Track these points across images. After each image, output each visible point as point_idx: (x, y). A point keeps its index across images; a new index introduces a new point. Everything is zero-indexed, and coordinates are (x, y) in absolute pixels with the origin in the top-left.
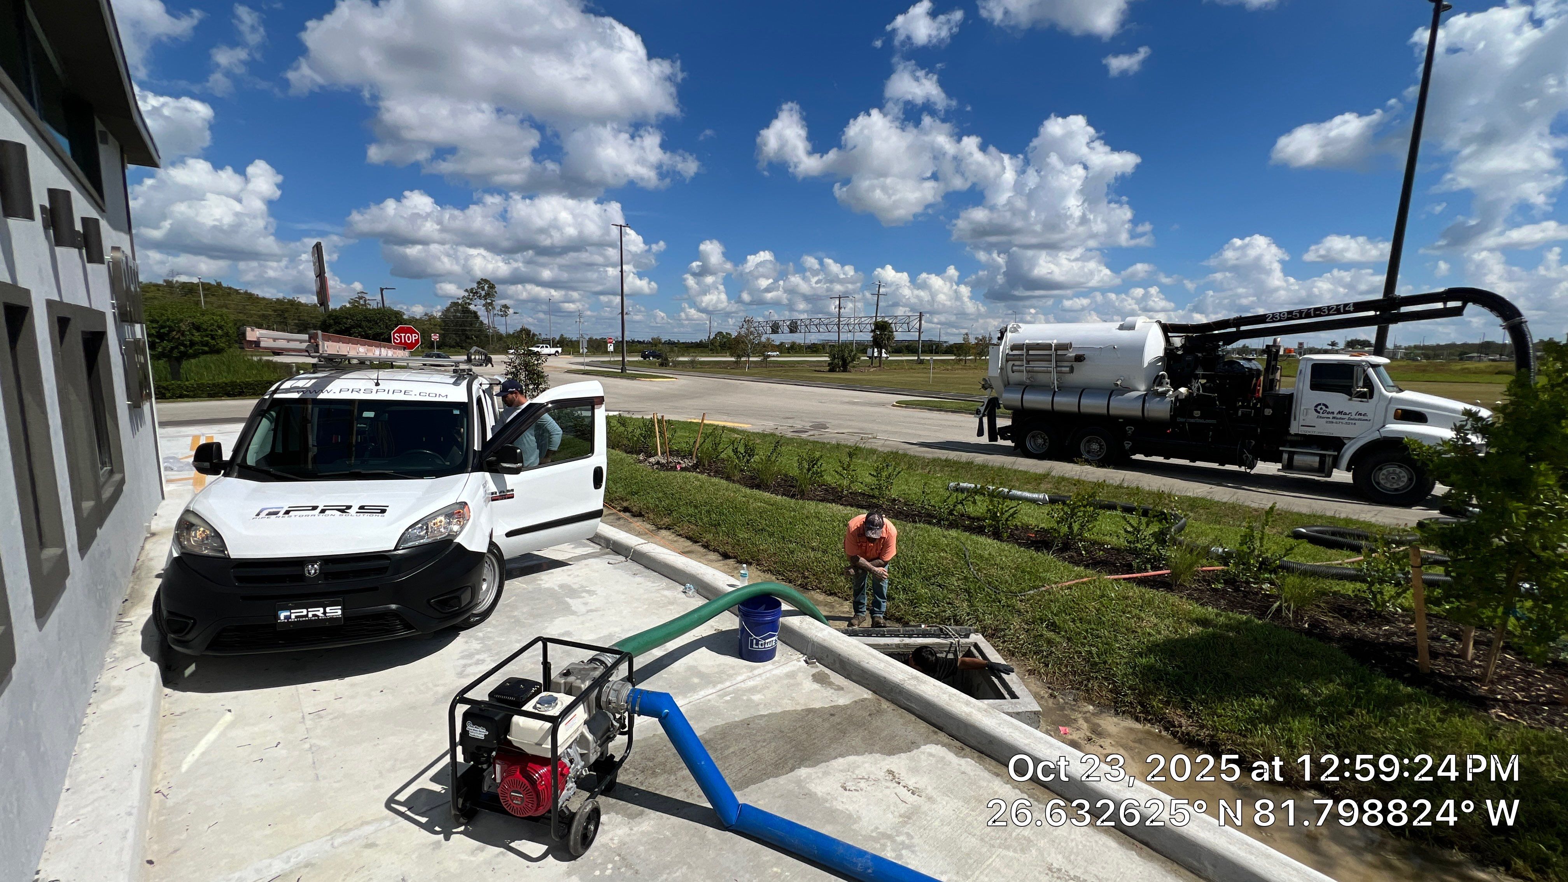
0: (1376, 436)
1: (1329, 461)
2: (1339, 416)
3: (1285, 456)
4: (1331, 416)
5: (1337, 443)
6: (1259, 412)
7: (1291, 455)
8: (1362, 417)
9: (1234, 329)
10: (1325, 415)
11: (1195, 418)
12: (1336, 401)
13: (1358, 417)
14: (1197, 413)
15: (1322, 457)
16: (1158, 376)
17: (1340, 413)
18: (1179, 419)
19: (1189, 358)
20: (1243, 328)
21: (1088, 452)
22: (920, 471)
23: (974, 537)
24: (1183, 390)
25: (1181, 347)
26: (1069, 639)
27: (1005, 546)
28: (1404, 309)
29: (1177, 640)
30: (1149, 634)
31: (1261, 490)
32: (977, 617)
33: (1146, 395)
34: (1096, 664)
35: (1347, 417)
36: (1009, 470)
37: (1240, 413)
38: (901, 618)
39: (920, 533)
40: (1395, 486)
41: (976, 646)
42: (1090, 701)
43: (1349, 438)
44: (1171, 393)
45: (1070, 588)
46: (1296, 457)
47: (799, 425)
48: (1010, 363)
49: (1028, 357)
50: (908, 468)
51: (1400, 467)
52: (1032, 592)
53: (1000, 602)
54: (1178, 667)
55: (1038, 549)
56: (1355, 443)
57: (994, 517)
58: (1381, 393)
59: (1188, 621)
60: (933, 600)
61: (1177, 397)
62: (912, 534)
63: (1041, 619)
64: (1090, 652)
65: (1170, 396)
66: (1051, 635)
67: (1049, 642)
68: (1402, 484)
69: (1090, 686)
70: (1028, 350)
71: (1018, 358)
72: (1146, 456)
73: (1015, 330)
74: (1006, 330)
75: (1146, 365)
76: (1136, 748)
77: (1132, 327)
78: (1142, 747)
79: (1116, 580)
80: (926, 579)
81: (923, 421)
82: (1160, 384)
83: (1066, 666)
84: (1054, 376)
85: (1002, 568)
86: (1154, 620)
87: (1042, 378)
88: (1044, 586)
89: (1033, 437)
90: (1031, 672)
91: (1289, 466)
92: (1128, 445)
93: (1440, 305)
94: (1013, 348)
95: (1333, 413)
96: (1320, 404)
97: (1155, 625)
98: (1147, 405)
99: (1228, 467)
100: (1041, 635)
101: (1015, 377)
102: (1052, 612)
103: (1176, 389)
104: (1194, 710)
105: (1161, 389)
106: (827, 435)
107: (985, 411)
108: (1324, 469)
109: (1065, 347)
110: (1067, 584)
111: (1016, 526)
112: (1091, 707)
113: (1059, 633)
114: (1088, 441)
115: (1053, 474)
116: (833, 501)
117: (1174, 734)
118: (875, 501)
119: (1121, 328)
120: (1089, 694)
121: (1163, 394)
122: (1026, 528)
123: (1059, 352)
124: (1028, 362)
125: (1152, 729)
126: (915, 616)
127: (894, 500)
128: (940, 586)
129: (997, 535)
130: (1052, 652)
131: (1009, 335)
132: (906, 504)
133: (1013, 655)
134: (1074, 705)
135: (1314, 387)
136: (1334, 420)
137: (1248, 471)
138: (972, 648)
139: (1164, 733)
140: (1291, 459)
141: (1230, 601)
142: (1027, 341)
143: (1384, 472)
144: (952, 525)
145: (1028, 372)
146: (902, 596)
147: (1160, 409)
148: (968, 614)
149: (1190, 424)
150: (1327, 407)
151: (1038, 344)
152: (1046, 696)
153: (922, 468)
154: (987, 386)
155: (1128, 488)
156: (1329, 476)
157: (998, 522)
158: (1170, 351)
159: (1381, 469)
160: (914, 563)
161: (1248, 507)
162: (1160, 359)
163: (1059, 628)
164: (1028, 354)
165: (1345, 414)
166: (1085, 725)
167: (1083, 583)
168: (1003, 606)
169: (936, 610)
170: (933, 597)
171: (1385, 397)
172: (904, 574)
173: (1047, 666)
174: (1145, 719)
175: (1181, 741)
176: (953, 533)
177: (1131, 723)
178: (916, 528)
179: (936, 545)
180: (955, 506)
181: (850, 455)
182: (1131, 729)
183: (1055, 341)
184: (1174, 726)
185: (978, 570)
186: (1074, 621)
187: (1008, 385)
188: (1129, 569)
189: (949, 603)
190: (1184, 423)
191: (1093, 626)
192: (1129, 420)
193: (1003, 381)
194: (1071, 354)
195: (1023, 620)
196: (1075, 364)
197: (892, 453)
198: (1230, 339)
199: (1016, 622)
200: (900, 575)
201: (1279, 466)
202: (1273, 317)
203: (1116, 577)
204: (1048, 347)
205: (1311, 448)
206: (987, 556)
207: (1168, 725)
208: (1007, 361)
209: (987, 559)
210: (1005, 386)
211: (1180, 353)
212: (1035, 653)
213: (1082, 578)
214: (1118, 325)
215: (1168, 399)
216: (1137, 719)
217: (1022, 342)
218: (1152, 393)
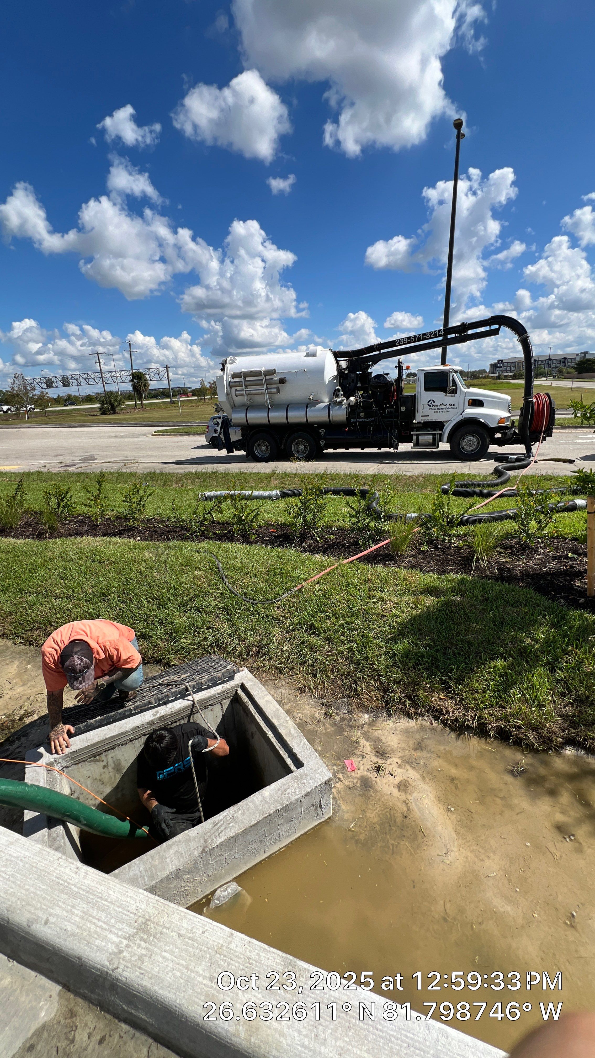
0: (460, 418)
1: (438, 437)
2: (441, 407)
3: (414, 438)
4: (436, 408)
5: (439, 425)
6: (398, 409)
7: (418, 436)
8: (453, 407)
9: (377, 352)
10: (434, 407)
11: (362, 418)
12: (438, 396)
13: (450, 407)
14: (362, 415)
15: (434, 435)
16: (336, 390)
17: (441, 405)
18: (352, 420)
19: (352, 375)
20: (382, 351)
21: (298, 452)
22: (174, 486)
23: (225, 545)
24: (352, 399)
25: (347, 368)
26: (329, 640)
27: (254, 549)
28: (470, 332)
29: (420, 616)
30: (396, 615)
31: (405, 462)
32: (239, 637)
33: (329, 405)
34: (358, 662)
35: (445, 407)
36: (246, 474)
37: (386, 412)
38: (161, 660)
39: (173, 552)
40: (471, 449)
41: (243, 687)
42: (363, 708)
43: (447, 421)
44: (345, 401)
45: (318, 583)
46: (420, 437)
47: (68, 460)
48: (233, 389)
49: (246, 383)
50: (164, 485)
51: (473, 436)
52: (286, 595)
53: (259, 614)
54: (428, 645)
55: (282, 545)
56: (450, 424)
57: (240, 521)
58: (461, 389)
59: (421, 593)
60: (193, 629)
61: (349, 404)
62: (164, 557)
63: (300, 624)
64: (350, 650)
65: (345, 404)
66: (311, 639)
67: (312, 648)
68: (474, 447)
69: (359, 689)
70: (245, 377)
71: (238, 384)
72: (334, 449)
73: (233, 362)
74: (226, 362)
75: (327, 383)
76: (420, 758)
77: (314, 355)
78: (425, 754)
79: (351, 562)
80: (182, 605)
81: (177, 444)
82: (338, 396)
83: (332, 671)
84: (267, 396)
85: (255, 576)
86: (397, 599)
87: (259, 399)
88: (295, 586)
89: (259, 445)
90: (301, 690)
91: (417, 445)
92: (322, 443)
93: (487, 328)
94: (234, 376)
95: (437, 405)
96: (430, 401)
97: (398, 604)
98: (331, 412)
99: (383, 450)
100: (304, 642)
101: (239, 400)
102: (309, 614)
103: (348, 398)
104: (454, 691)
105: (338, 400)
106: (94, 466)
107: (221, 430)
108: (435, 444)
109: (271, 372)
110: (315, 579)
111: (260, 527)
112: (366, 716)
113: (318, 635)
114: (296, 444)
115: (278, 472)
116: (87, 533)
117: (444, 722)
118: (131, 523)
119: (307, 355)
120: (360, 700)
121: (340, 403)
122: (269, 525)
123: (268, 377)
124: (246, 387)
125: (424, 722)
126: (176, 653)
127: (149, 520)
128: (198, 610)
129: (245, 539)
130: (317, 659)
131: (229, 367)
132: (161, 521)
133: (281, 672)
134: (351, 720)
135: (426, 389)
136: (439, 410)
137: (396, 450)
138: (240, 692)
139: (435, 724)
140: (417, 439)
141: (437, 560)
142: (243, 370)
143: (465, 440)
144: (204, 536)
145: (248, 395)
146: (160, 631)
147: (340, 414)
148: (230, 636)
149: (359, 422)
150: (434, 402)
151: (251, 372)
152: (322, 717)
153: (177, 483)
154: (219, 409)
155: (330, 474)
156: (438, 447)
157: (244, 525)
158: (340, 371)
159: (464, 439)
160: (168, 591)
161: (405, 475)
162: (335, 378)
163: (318, 629)
164: (245, 381)
165: (444, 405)
166: (367, 744)
167: (328, 574)
168: (263, 618)
169: (197, 640)
170: (192, 625)
171: (463, 392)
172: (159, 605)
173: (315, 676)
174: (416, 713)
175: (453, 729)
176: (205, 545)
177: (405, 723)
178: (169, 547)
179: (189, 564)
180: (204, 517)
181: (100, 483)
182: (407, 732)
183: (263, 369)
184: (443, 714)
185: (233, 582)
186: (329, 618)
187: (234, 407)
188: (355, 548)
189: (208, 628)
190: (355, 423)
191: (347, 620)
192: (321, 425)
193: (230, 405)
194: (276, 378)
195: (284, 629)
196: (280, 386)
197: (150, 473)
198: (376, 360)
199: (277, 632)
200: (155, 607)
201: (411, 445)
202: (400, 341)
203: (351, 559)
204: (258, 373)
205: (427, 430)
206: (238, 565)
207: (437, 714)
208: (231, 387)
209: (239, 568)
210: (232, 408)
211: (346, 372)
212: (301, 664)
213: (325, 568)
214: (305, 354)
215: (344, 406)
216: (409, 716)
217: (239, 371)
218: (333, 404)
